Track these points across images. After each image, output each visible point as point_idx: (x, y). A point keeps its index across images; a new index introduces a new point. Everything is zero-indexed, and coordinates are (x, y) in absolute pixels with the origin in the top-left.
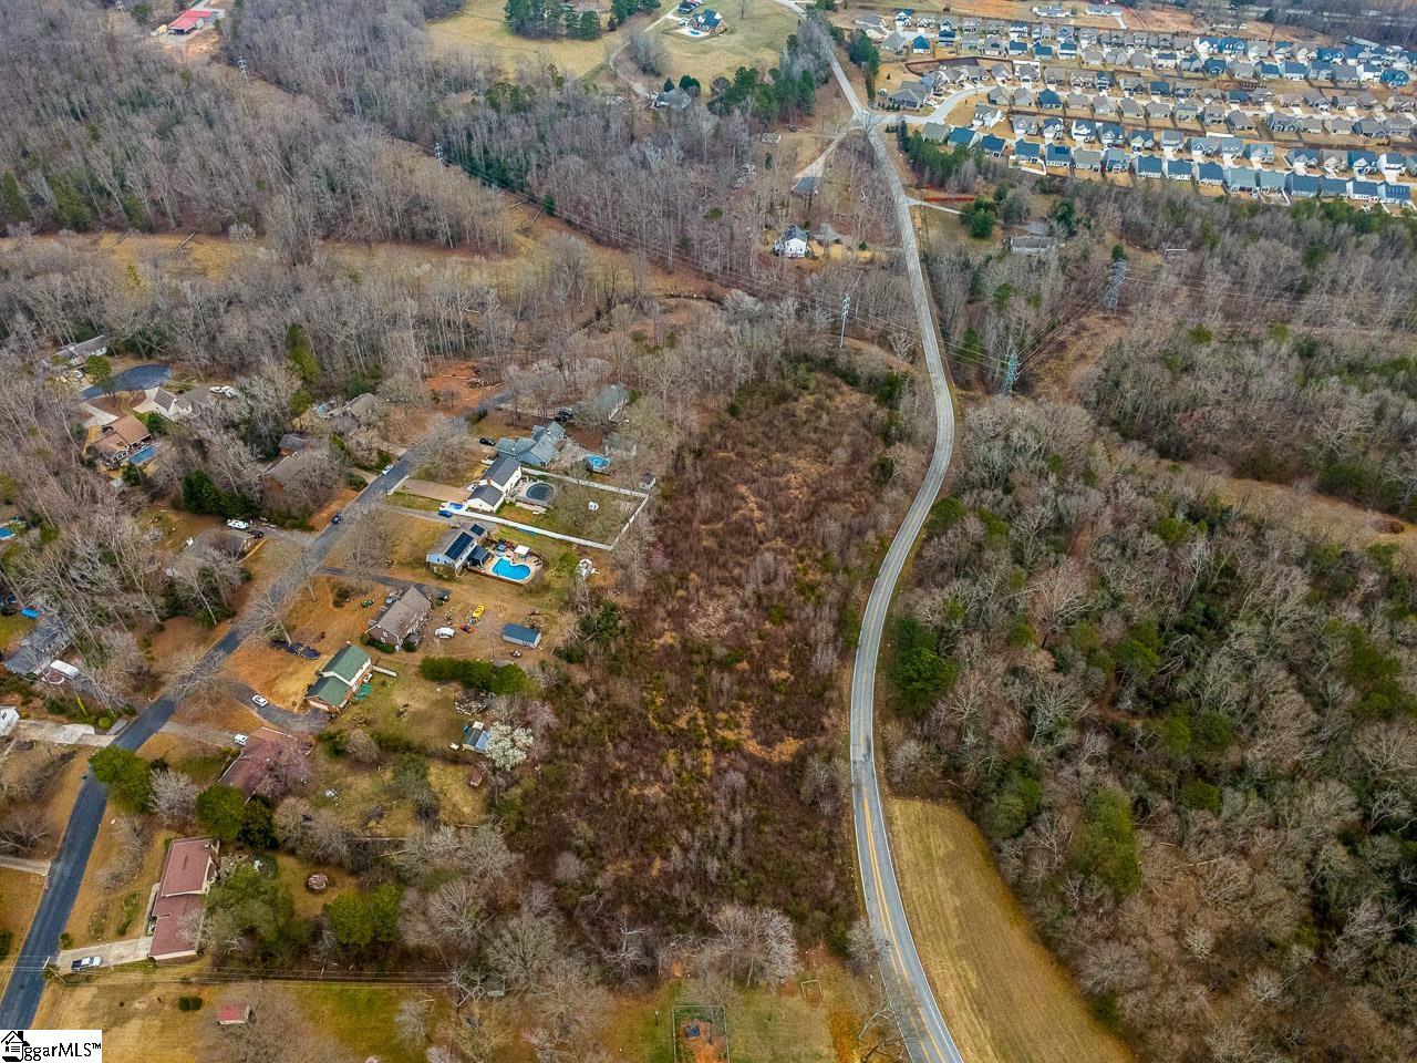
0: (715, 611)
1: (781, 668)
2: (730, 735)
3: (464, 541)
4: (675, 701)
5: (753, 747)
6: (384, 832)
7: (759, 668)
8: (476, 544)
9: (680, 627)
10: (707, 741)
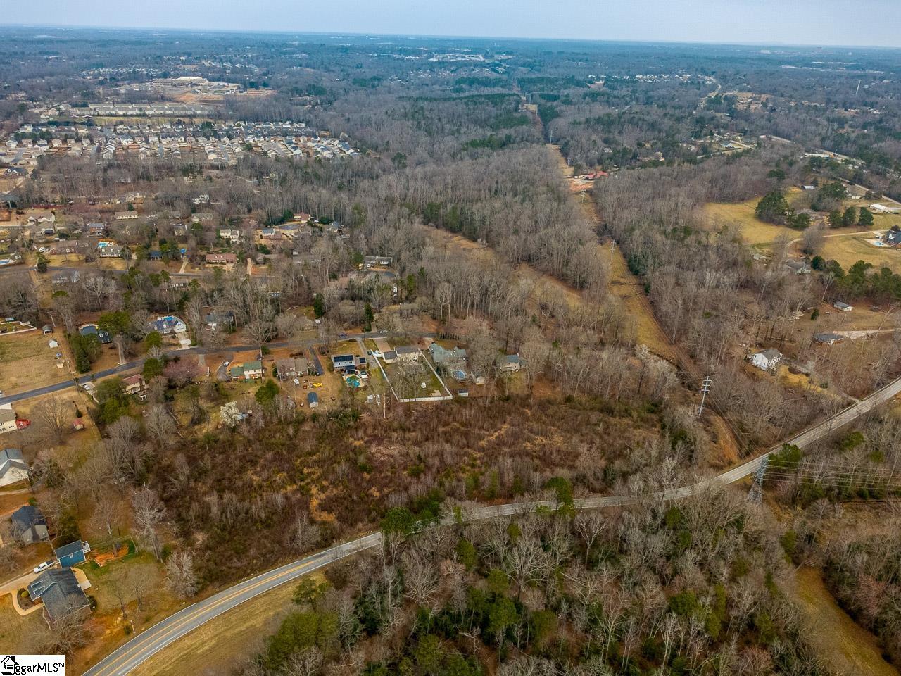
0: (395, 449)
1: (380, 490)
2: (314, 490)
3: (350, 358)
4: (319, 462)
5: (314, 503)
6: (179, 417)
7: (371, 483)
8: (353, 364)
9: (369, 443)
10: (302, 484)
